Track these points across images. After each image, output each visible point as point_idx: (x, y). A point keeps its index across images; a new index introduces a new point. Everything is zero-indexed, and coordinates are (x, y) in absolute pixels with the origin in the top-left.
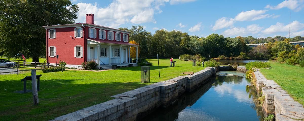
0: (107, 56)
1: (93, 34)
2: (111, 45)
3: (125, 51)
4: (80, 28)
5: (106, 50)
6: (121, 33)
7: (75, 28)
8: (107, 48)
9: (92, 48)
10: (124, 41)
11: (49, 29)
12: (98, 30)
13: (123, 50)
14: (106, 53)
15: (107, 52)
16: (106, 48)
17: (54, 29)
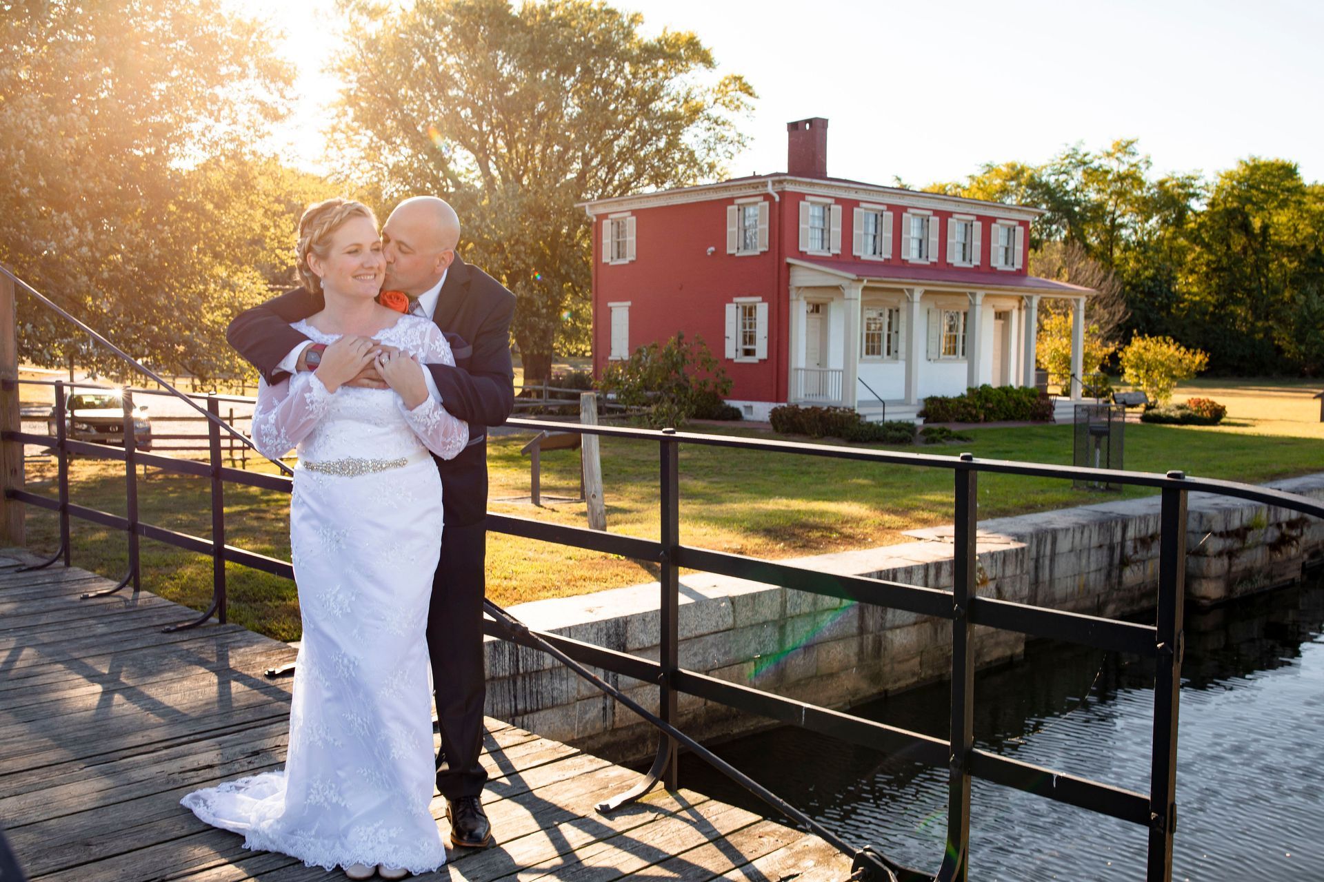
0: (896, 352)
1: (825, 231)
2: (922, 289)
3: (1003, 326)
4: (756, 203)
5: (890, 317)
6: (979, 218)
7: (730, 201)
8: (897, 311)
9: (818, 311)
10: (998, 262)
11: (605, 216)
12: (849, 206)
13: (993, 315)
14: (889, 336)
15: (897, 332)
16: (891, 311)
17: (629, 213)
